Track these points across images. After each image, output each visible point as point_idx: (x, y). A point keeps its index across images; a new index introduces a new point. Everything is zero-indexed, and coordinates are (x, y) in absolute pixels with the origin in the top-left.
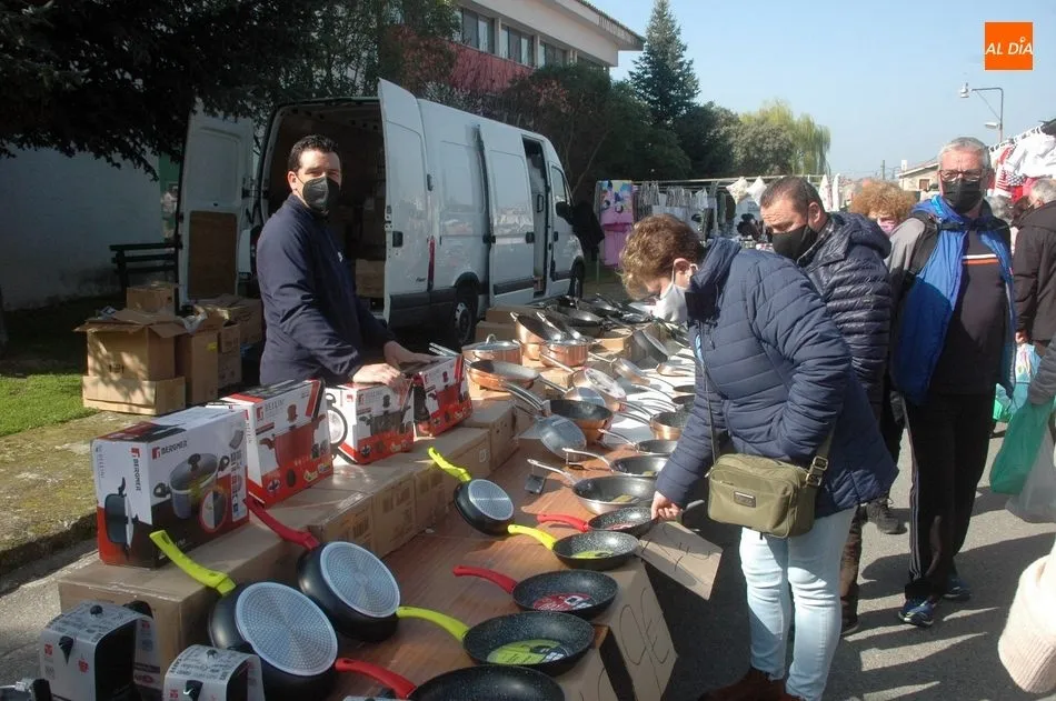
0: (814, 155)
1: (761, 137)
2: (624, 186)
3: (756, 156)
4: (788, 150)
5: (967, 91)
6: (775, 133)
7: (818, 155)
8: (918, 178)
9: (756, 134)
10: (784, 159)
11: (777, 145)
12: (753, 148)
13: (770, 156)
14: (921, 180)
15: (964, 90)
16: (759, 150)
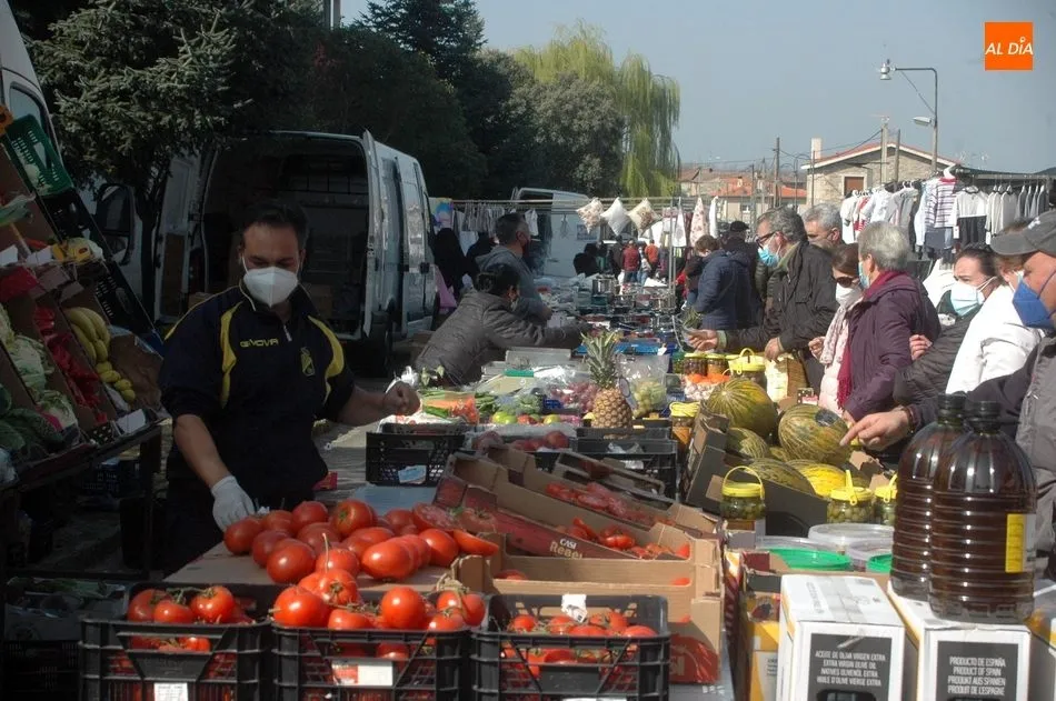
0: (650, 132)
1: (569, 107)
2: (442, 206)
3: (561, 141)
4: (613, 130)
5: (889, 69)
6: (593, 101)
7: (657, 129)
8: (842, 175)
9: (562, 102)
10: (606, 144)
11: (596, 123)
12: (556, 127)
13: (584, 140)
14: (846, 178)
15: (883, 70)
16: (566, 131)
